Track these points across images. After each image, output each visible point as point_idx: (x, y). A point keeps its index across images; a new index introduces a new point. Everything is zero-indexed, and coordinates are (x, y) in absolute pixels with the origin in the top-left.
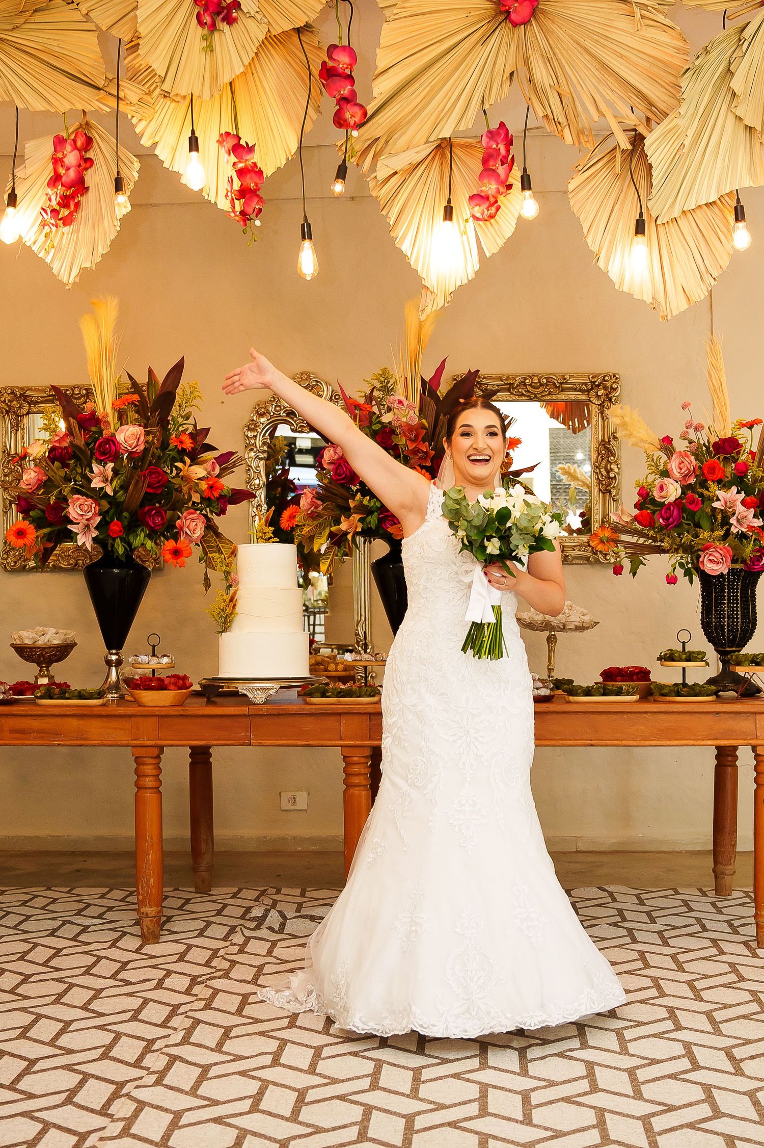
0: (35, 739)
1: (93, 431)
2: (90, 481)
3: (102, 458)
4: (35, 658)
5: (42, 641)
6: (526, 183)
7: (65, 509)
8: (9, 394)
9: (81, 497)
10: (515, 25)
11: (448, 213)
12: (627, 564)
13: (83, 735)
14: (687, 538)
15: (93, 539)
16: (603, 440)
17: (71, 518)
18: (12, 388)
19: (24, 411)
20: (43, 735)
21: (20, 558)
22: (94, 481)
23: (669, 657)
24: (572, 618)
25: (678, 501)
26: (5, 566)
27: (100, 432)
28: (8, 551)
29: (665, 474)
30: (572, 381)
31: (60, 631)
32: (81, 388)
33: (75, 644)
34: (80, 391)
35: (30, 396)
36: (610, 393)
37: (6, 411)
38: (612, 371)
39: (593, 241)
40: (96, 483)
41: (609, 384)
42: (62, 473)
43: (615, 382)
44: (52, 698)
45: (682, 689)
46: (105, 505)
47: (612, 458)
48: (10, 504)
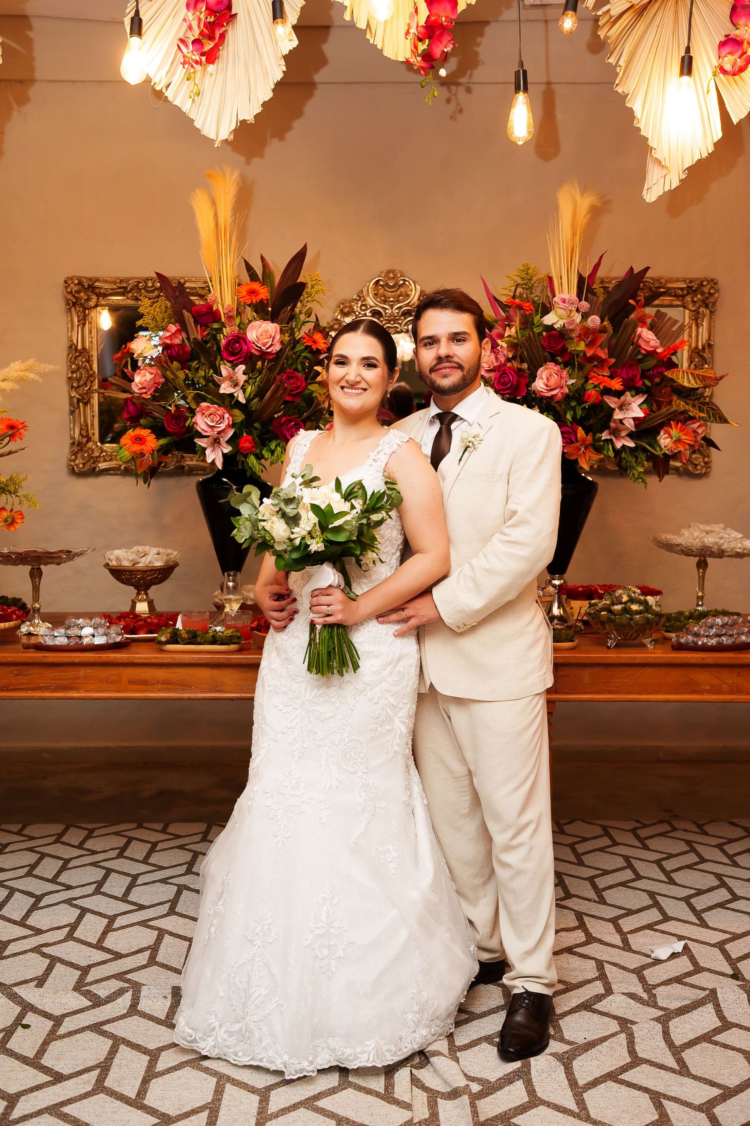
0: (160, 691)
1: (212, 329)
2: (219, 386)
3: (231, 359)
4: (135, 582)
5: (143, 563)
7: (187, 419)
8: (76, 285)
9: (209, 404)
13: (217, 686)
15: (224, 455)
16: (696, 348)
17: (199, 430)
18: (79, 279)
19: (92, 303)
20: (169, 686)
21: (89, 460)
22: (223, 386)
24: (733, 545)
26: (73, 468)
27: (220, 330)
28: (76, 453)
30: (670, 285)
31: (161, 550)
32: (155, 281)
33: (176, 565)
34: (153, 284)
35: (98, 288)
36: (707, 298)
37: (73, 302)
38: (711, 276)
40: (226, 389)
41: (706, 290)
42: (181, 375)
43: (712, 287)
44: (177, 643)
46: (240, 416)
47: (706, 366)
48: (78, 401)
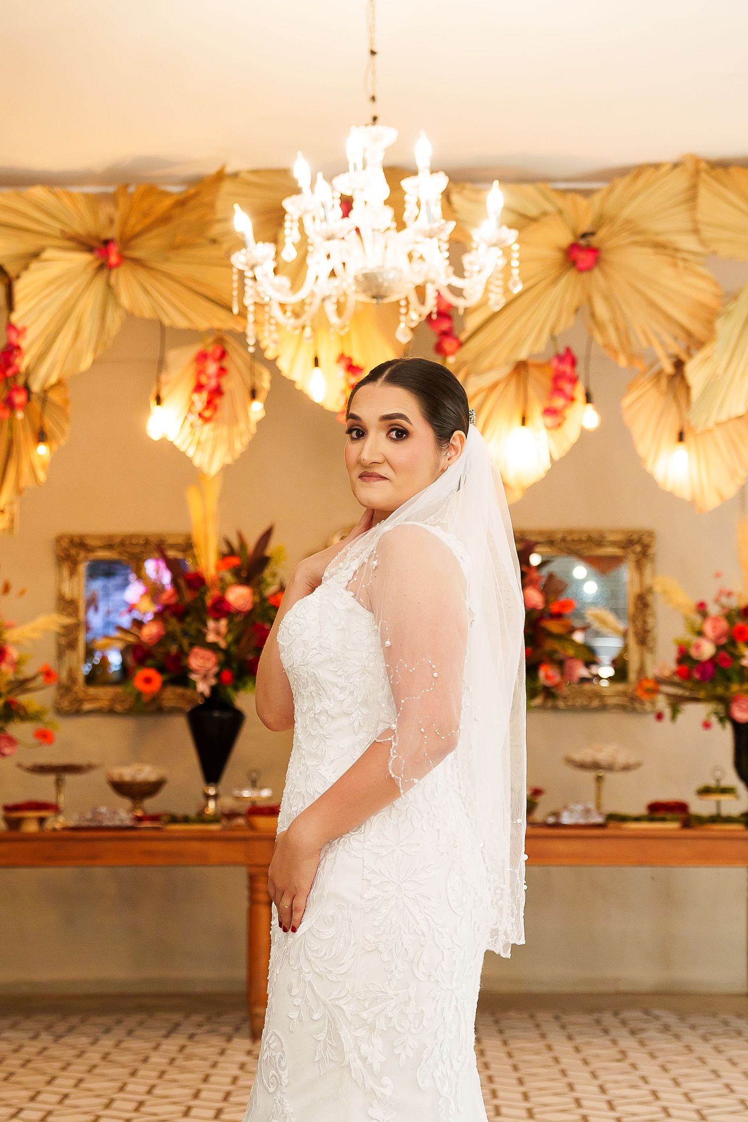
0: (163, 859)
1: (200, 593)
2: (207, 636)
3: (216, 616)
4: (133, 794)
5: (140, 778)
6: (588, 399)
10: (581, 270)
11: (524, 421)
12: (667, 712)
14: (720, 690)
15: (211, 686)
17: (192, 667)
20: (170, 855)
22: (209, 636)
23: (706, 791)
25: (712, 660)
27: (206, 594)
29: (700, 633)
31: (154, 768)
33: (166, 781)
39: (642, 448)
40: (211, 638)
42: (179, 627)
45: (717, 819)
46: (221, 656)
